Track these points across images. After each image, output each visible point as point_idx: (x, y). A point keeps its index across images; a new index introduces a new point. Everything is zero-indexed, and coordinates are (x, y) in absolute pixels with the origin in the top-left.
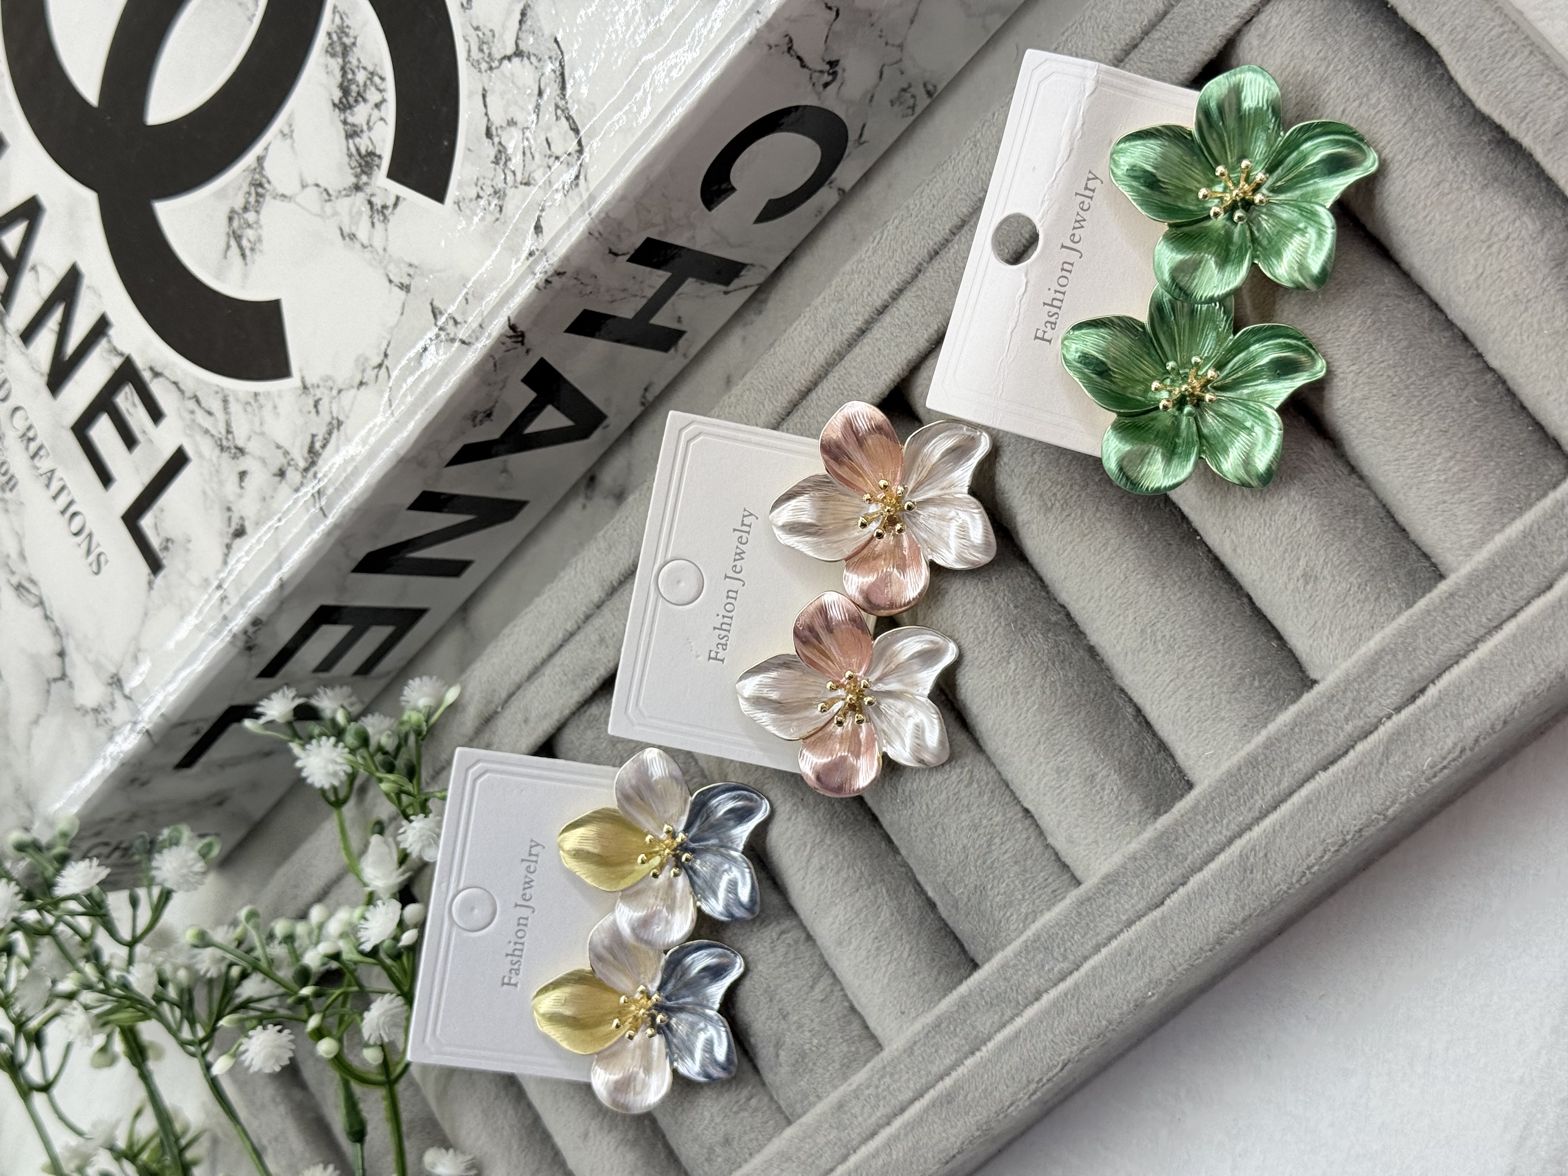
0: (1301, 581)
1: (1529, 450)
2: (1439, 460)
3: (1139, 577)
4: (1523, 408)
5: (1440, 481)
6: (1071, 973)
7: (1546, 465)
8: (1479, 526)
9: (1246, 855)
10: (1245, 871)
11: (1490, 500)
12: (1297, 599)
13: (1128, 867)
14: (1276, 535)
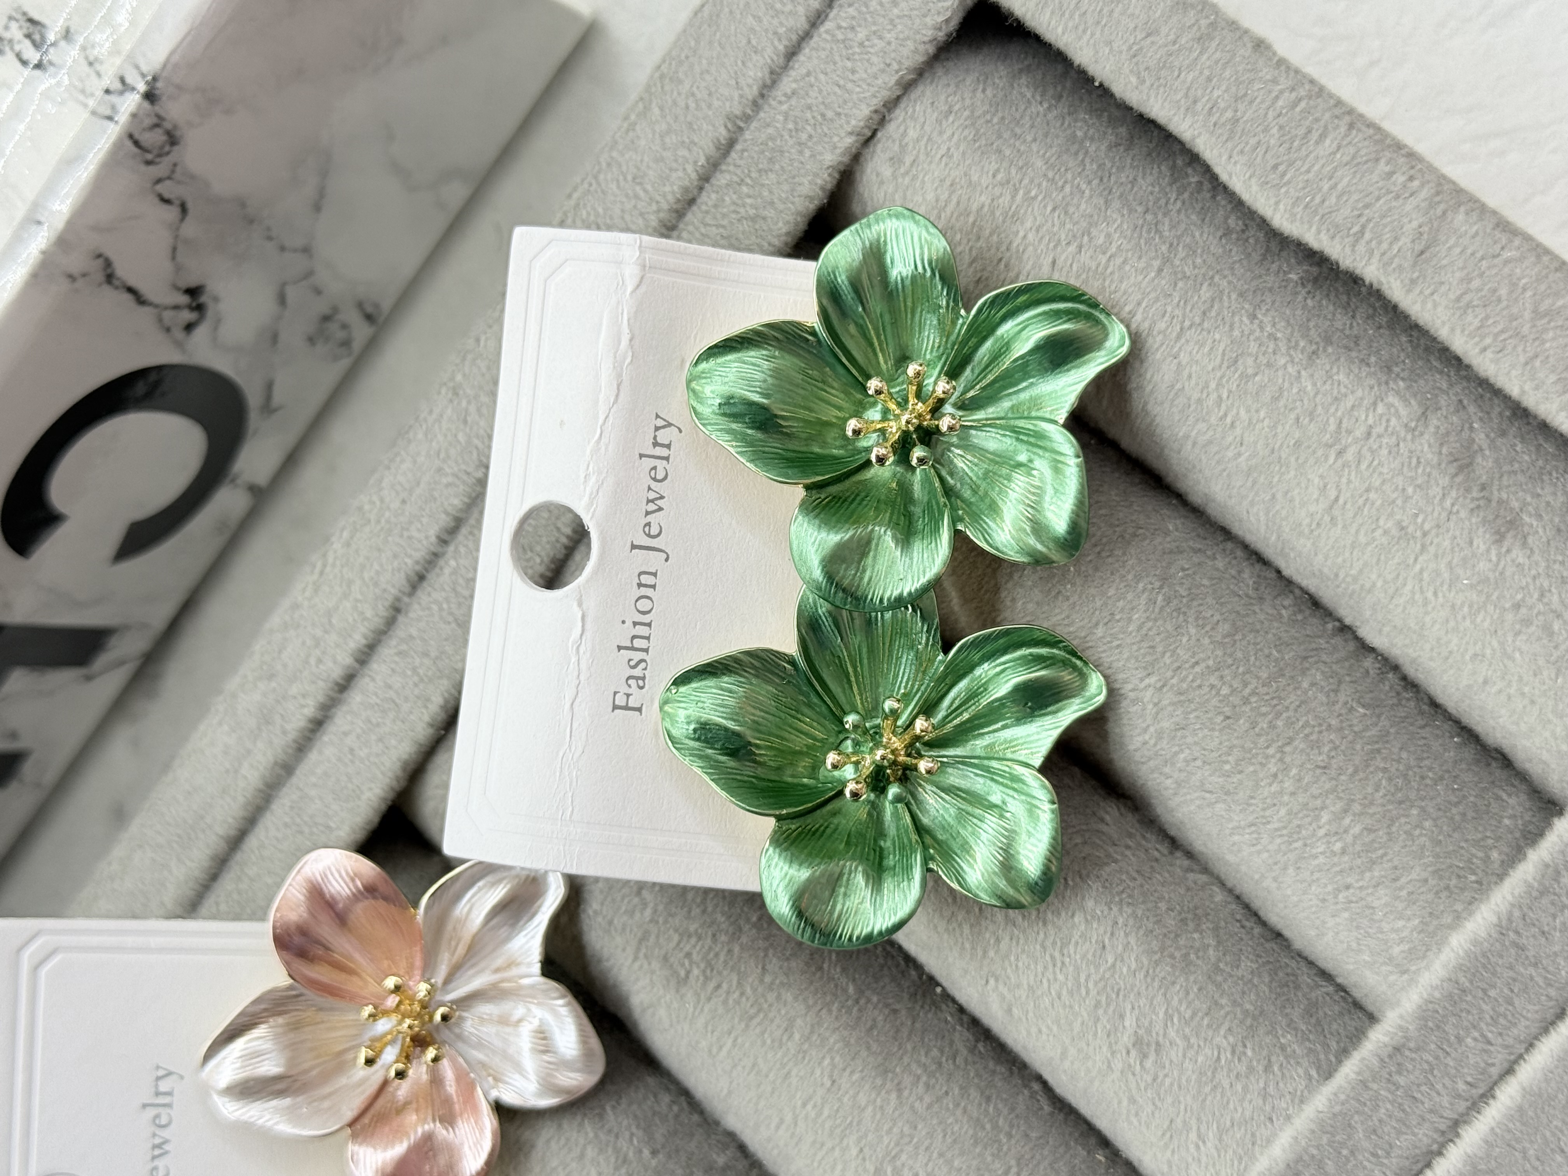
0: (1133, 1053)
1: (1467, 777)
2: (1325, 817)
4: (1435, 705)
5: (1334, 853)
7: (1498, 798)
8: (1416, 922)
11: (1424, 875)
12: (1133, 1086)
14: (1077, 979)
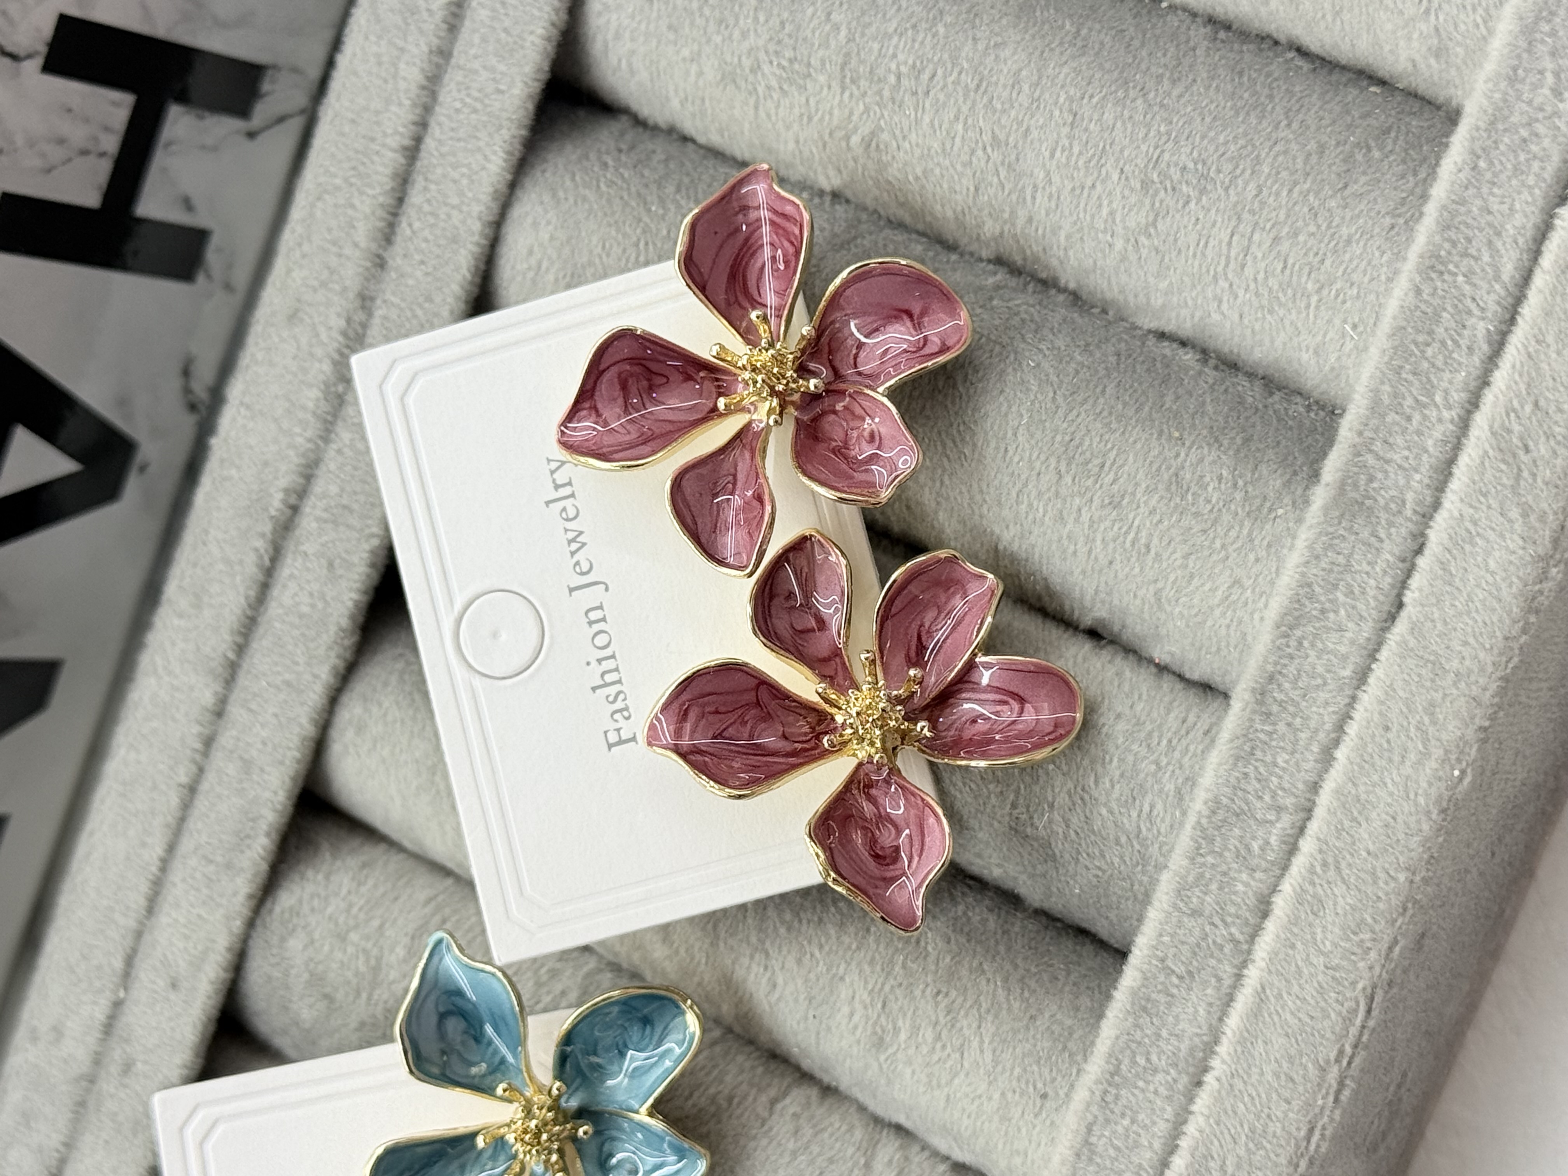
3: (1095, 100)
6: (1302, 830)
9: (1502, 426)
10: (1514, 456)
13: (1312, 579)
